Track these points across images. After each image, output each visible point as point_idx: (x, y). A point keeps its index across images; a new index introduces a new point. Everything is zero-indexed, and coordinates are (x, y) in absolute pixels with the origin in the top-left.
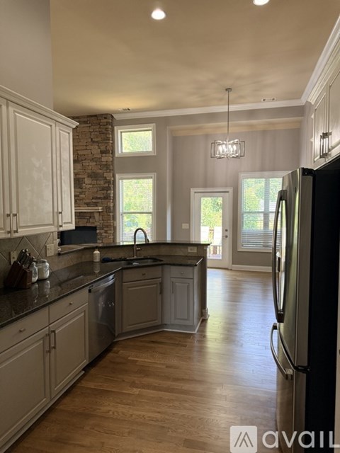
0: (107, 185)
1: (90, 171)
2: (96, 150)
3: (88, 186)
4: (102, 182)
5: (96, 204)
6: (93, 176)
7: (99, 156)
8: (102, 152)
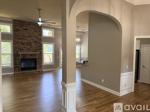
0: (40, 45)
1: (34, 40)
2: (37, 34)
3: (33, 45)
4: (39, 44)
5: (36, 51)
6: (35, 42)
7: (38, 36)
8: (39, 35)
